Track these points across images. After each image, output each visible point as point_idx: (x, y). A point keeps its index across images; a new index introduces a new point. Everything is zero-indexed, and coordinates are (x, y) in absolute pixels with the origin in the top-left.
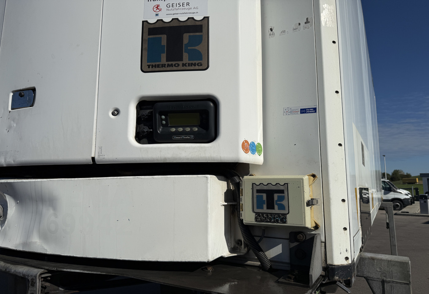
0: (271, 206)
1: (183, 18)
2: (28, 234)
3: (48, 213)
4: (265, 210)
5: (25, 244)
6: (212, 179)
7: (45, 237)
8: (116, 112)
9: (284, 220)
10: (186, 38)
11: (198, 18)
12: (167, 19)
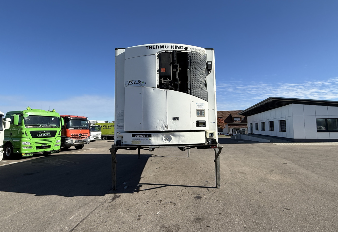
0: (211, 135)
3: (183, 138)
4: (211, 136)
8: (193, 122)
9: (213, 137)
10: (202, 112)
11: (203, 109)
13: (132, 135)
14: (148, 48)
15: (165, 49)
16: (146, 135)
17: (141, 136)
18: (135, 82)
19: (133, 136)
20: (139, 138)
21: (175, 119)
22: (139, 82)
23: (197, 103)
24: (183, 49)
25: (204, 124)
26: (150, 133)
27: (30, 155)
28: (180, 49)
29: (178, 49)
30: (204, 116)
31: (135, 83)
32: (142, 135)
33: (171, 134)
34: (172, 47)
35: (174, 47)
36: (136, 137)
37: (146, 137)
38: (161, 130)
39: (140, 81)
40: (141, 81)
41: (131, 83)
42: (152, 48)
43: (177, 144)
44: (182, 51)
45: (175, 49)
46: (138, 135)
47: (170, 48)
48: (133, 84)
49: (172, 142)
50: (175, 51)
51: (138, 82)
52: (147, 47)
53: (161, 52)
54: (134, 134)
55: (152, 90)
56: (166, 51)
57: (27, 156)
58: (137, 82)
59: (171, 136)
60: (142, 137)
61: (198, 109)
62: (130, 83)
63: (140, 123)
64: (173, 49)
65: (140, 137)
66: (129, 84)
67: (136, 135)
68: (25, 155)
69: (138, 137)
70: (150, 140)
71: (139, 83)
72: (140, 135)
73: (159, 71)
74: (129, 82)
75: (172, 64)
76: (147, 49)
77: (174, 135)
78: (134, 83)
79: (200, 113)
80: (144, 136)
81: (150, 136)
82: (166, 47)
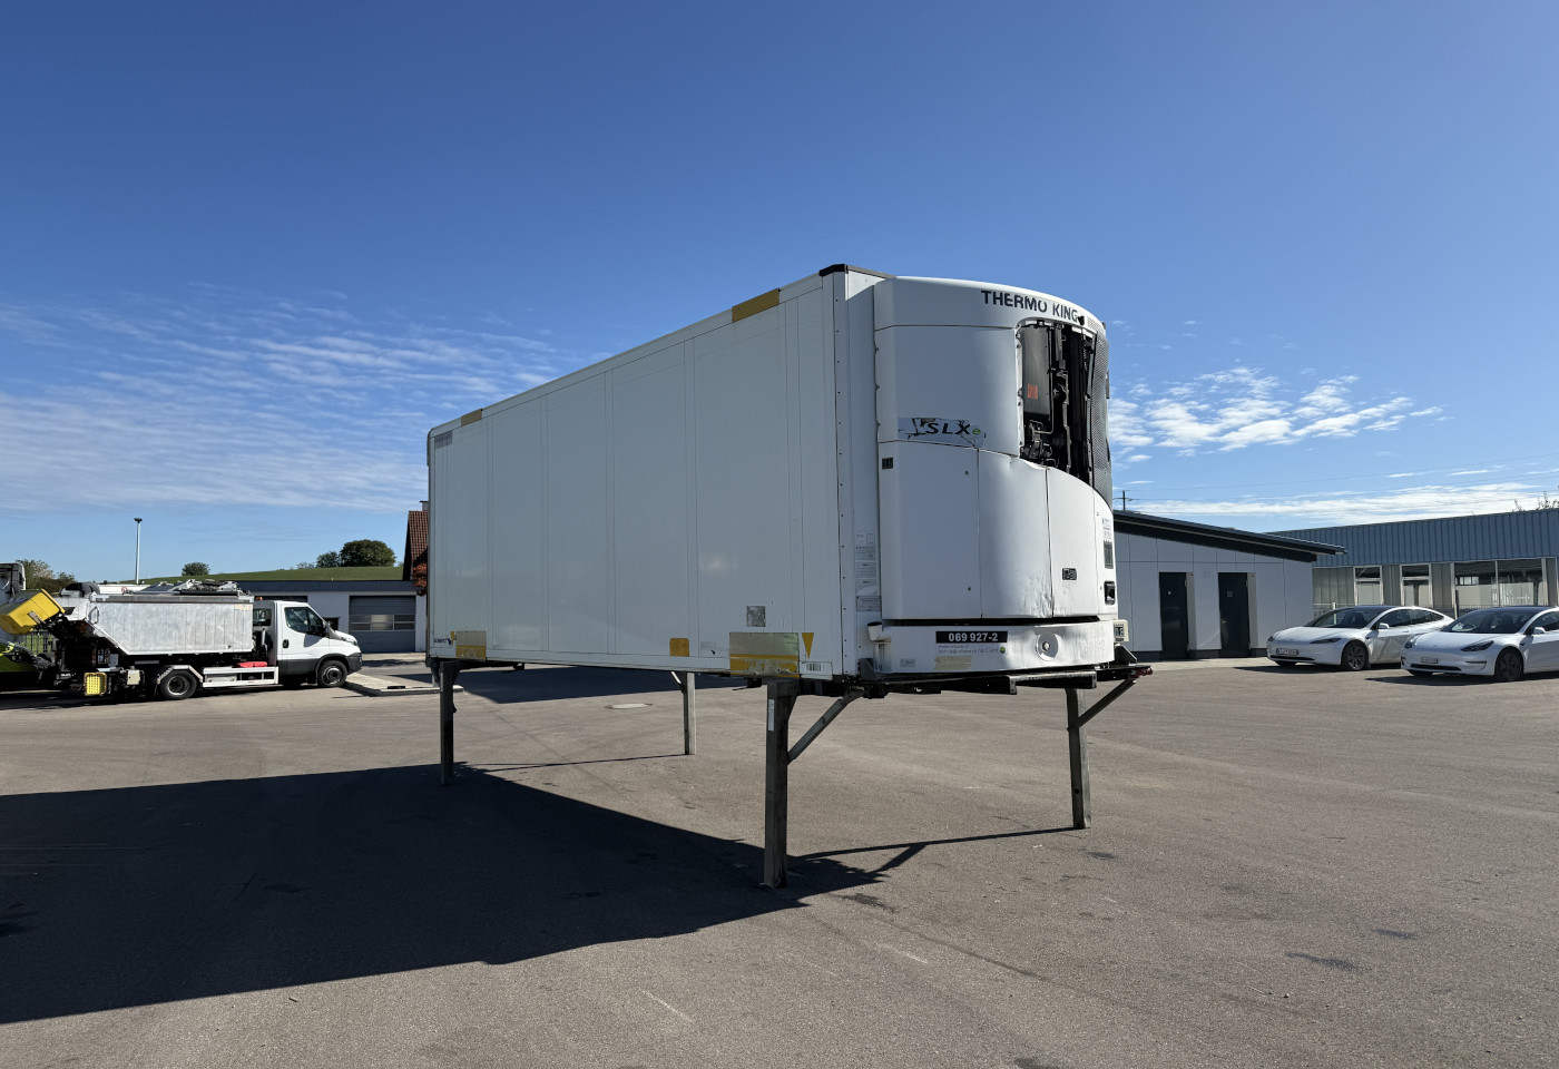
9: (1123, 640)
13: (938, 633)
14: (990, 297)
15: (1038, 314)
16: (990, 633)
17: (973, 637)
18: (946, 425)
19: (942, 638)
20: (964, 645)
21: (1068, 575)
22: (963, 428)
24: (1077, 320)
25: (1112, 592)
26: (1000, 626)
28: (1071, 321)
29: (1067, 320)
31: (945, 431)
32: (976, 633)
33: (1059, 628)
34: (1055, 309)
35: (1060, 310)
36: (955, 641)
37: (991, 641)
38: (1038, 614)
39: (965, 425)
40: (968, 426)
41: (930, 426)
42: (1001, 304)
43: (1073, 664)
44: (1072, 328)
45: (1058, 318)
46: (961, 633)
47: (1049, 315)
48: (936, 431)
49: (1061, 660)
50: (1059, 323)
51: (959, 429)
52: (986, 292)
53: (1027, 322)
54: (945, 630)
55: (1005, 464)
56: (1039, 320)
58: (954, 428)
59: (1057, 636)
60: (975, 641)
62: (922, 425)
63: (969, 589)
64: (1055, 316)
65: (969, 641)
66: (922, 430)
67: (955, 633)
69: (961, 641)
70: (1003, 651)
71: (964, 433)
72: (968, 633)
73: (1023, 393)
74: (918, 422)
75: (1053, 372)
76: (987, 302)
77: (1063, 633)
78: (940, 428)
80: (982, 638)
81: (1003, 637)
82: (1043, 307)
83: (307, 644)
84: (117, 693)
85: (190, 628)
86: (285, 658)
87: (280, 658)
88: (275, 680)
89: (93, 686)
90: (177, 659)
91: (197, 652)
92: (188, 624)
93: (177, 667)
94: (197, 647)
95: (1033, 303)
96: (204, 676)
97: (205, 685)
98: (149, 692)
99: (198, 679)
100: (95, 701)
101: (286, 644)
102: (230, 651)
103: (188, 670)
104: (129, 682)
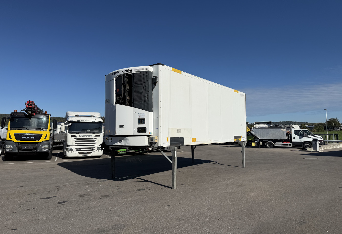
1: (142, 118)
2: (125, 143)
3: (128, 141)
5: (125, 145)
6: (146, 137)
7: (127, 144)
8: (135, 129)
9: (153, 141)
10: (143, 120)
11: (144, 118)
12: (141, 118)
15: (119, 74)
21: (121, 126)
22: (108, 100)
23: (138, 114)
24: (129, 72)
25: (144, 130)
27: (124, 153)
28: (127, 72)
29: (126, 73)
30: (144, 123)
34: (122, 72)
35: (123, 71)
44: (129, 74)
45: (124, 73)
47: (121, 73)
50: (125, 74)
53: (117, 77)
56: (119, 75)
57: (121, 153)
61: (139, 118)
64: (123, 73)
68: (120, 153)
73: (116, 91)
75: (123, 85)
79: (141, 121)
82: (119, 72)
83: (300, 138)
84: (257, 146)
85: (271, 134)
86: (294, 141)
87: (293, 141)
88: (292, 146)
89: (253, 144)
90: (269, 140)
91: (274, 139)
92: (271, 133)
93: (269, 142)
94: (274, 138)
95: (117, 73)
96: (275, 144)
97: (275, 146)
98: (264, 146)
99: (273, 144)
100: (253, 147)
101: (294, 138)
102: (281, 139)
103: (271, 143)
104: (260, 144)
